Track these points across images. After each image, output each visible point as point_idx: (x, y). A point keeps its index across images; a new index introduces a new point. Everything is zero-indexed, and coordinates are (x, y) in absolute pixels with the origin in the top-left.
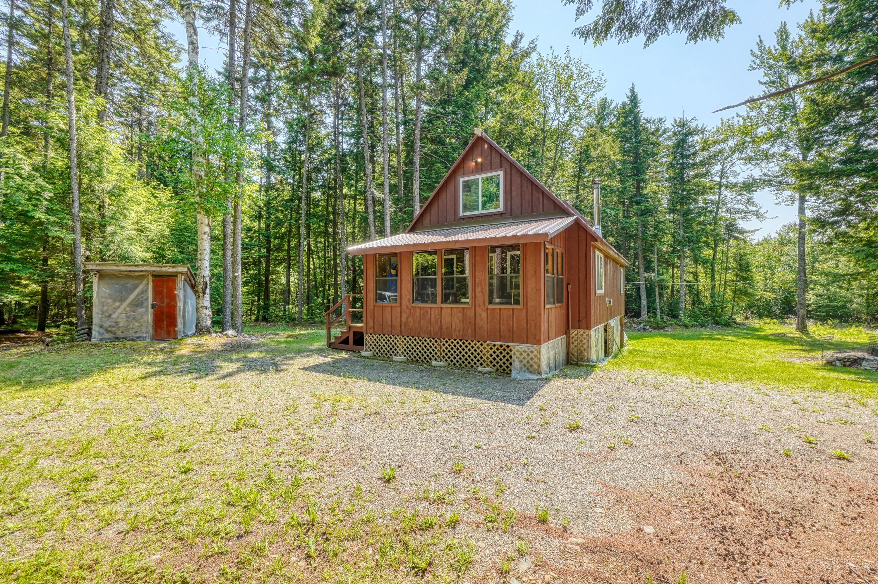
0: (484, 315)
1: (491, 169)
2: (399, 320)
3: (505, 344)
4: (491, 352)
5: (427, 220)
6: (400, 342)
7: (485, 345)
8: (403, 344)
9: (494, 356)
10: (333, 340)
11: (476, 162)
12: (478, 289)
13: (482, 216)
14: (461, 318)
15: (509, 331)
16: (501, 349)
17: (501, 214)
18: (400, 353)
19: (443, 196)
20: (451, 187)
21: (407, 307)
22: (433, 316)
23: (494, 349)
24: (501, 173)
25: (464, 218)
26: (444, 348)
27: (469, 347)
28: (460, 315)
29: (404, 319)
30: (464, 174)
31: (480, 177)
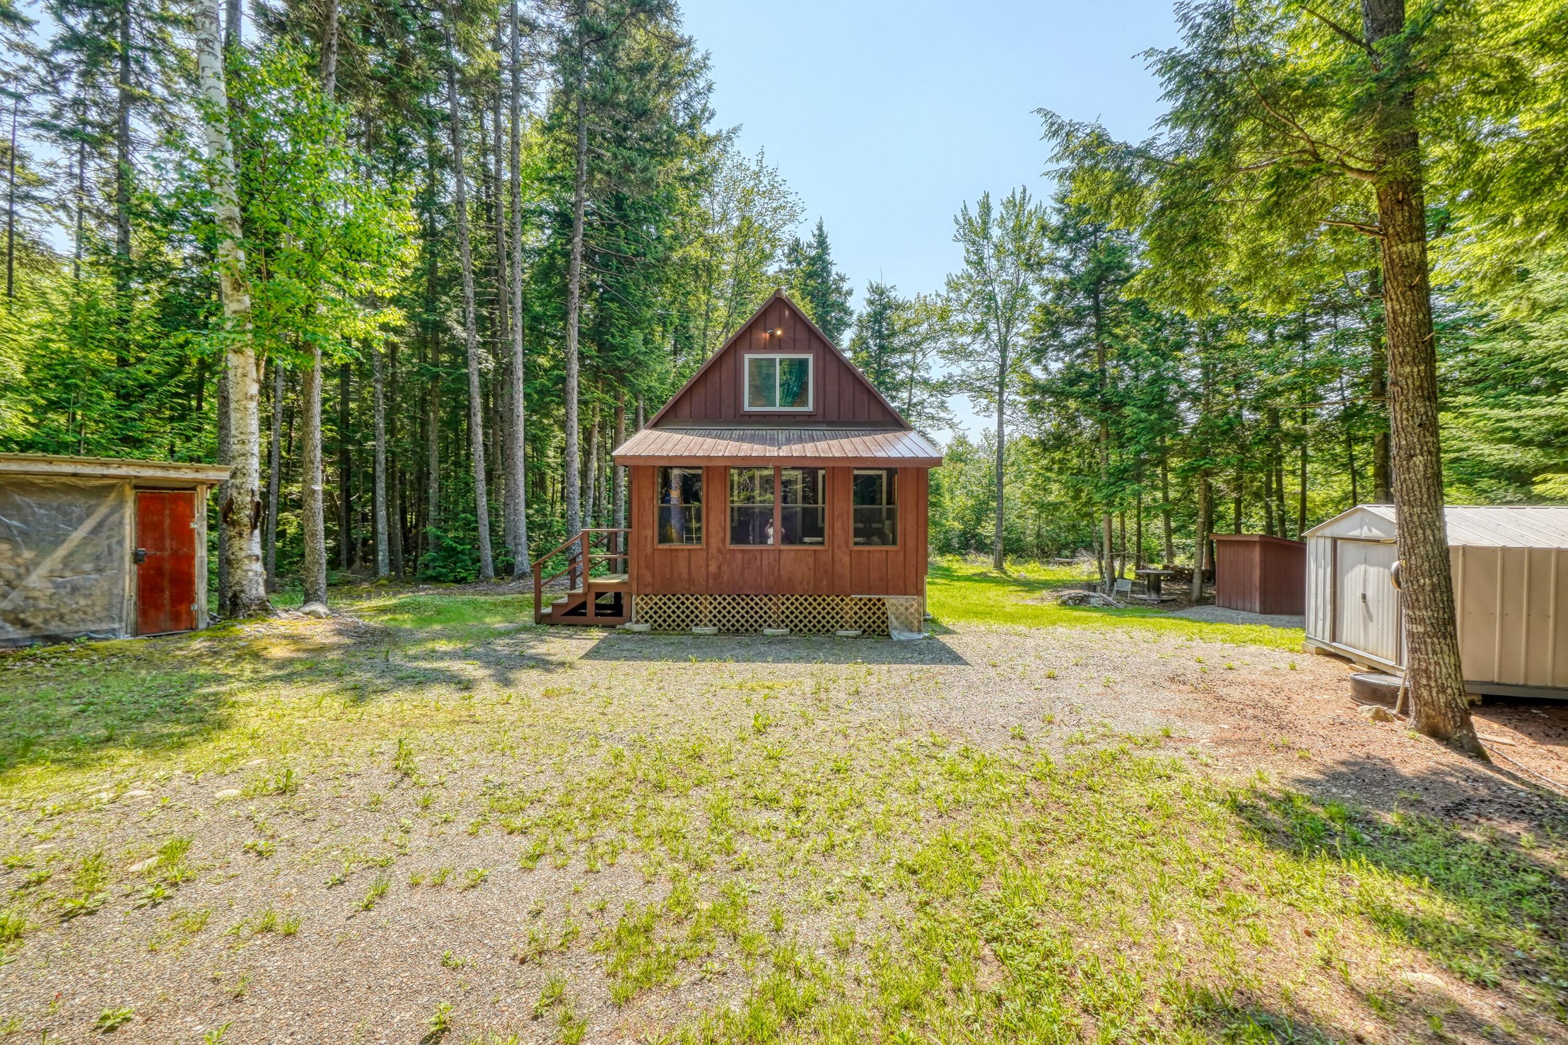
0: (846, 560)
1: (795, 349)
2: (703, 570)
3: (875, 597)
4: (856, 608)
5: (685, 410)
6: (706, 603)
7: (847, 600)
8: (711, 608)
9: (861, 613)
10: (547, 610)
11: (772, 335)
12: (838, 525)
13: (779, 415)
14: (811, 564)
15: (881, 579)
16: (870, 604)
17: (809, 415)
18: (706, 621)
19: (714, 378)
20: (728, 365)
21: (719, 551)
22: (765, 563)
23: (861, 604)
24: (810, 357)
25: (750, 415)
26: (783, 608)
27: (824, 604)
28: (811, 561)
29: (713, 568)
30: (751, 349)
31: (778, 357)
